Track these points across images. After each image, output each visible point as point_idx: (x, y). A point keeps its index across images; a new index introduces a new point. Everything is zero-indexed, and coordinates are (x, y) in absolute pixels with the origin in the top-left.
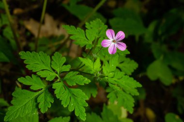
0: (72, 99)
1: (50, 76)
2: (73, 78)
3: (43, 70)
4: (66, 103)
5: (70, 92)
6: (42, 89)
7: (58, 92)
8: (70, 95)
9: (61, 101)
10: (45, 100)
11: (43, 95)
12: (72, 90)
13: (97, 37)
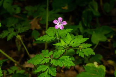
0: (63, 62)
1: (47, 61)
2: (57, 54)
3: (42, 61)
4: (61, 65)
5: (60, 60)
6: (47, 68)
7: (55, 63)
8: (61, 61)
9: (59, 66)
10: (52, 71)
11: (50, 70)
12: (60, 58)
13: (54, 33)
